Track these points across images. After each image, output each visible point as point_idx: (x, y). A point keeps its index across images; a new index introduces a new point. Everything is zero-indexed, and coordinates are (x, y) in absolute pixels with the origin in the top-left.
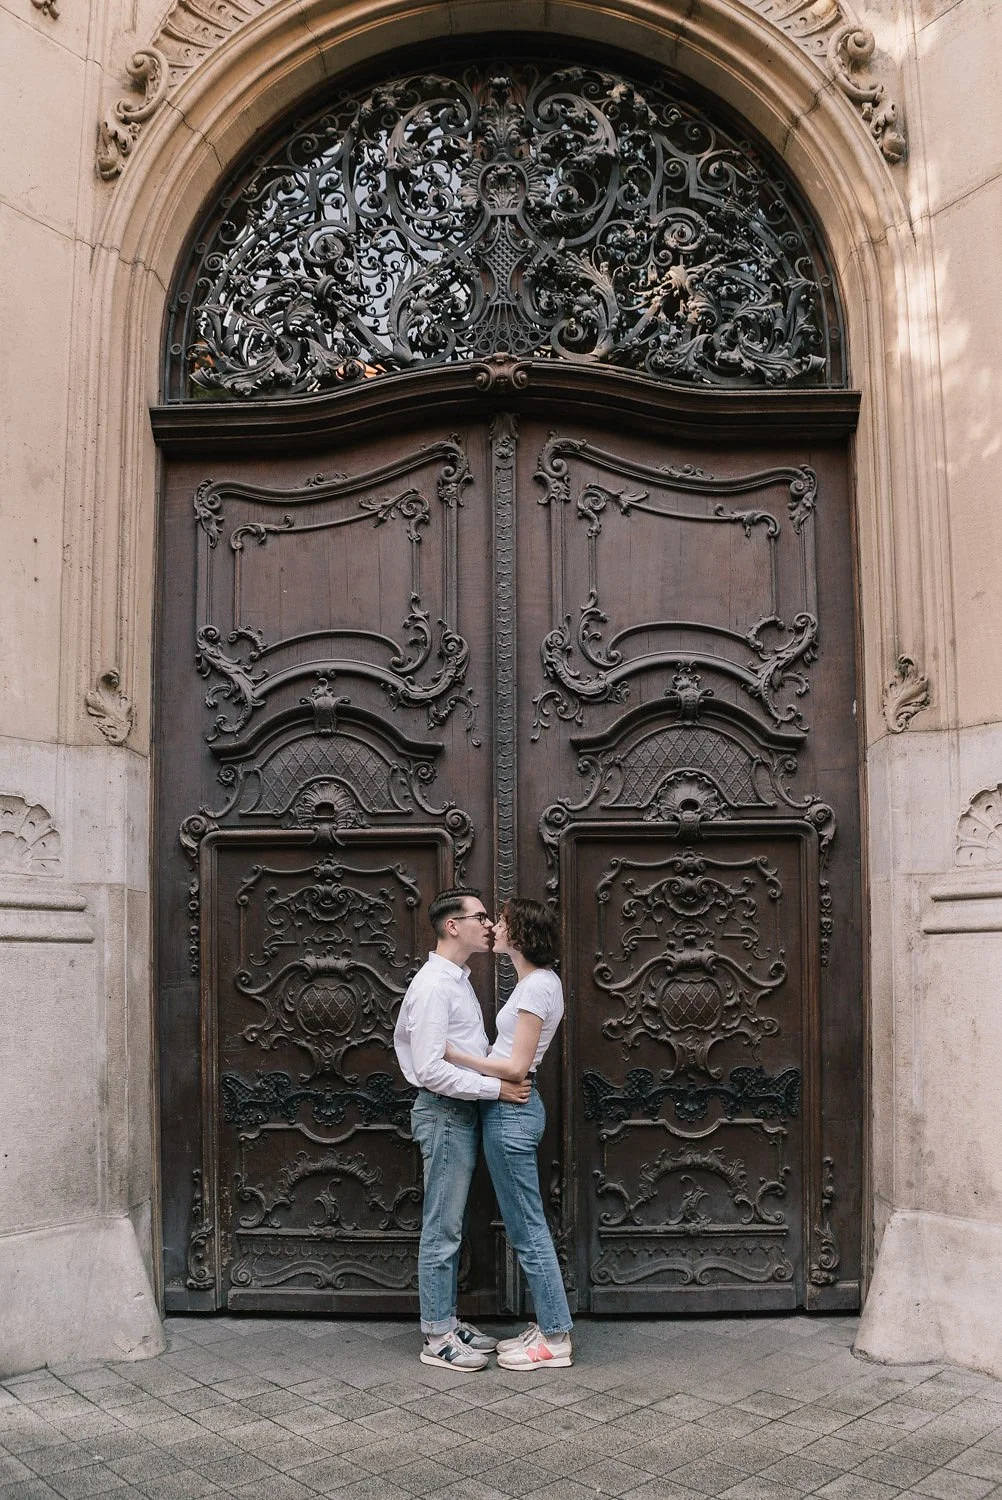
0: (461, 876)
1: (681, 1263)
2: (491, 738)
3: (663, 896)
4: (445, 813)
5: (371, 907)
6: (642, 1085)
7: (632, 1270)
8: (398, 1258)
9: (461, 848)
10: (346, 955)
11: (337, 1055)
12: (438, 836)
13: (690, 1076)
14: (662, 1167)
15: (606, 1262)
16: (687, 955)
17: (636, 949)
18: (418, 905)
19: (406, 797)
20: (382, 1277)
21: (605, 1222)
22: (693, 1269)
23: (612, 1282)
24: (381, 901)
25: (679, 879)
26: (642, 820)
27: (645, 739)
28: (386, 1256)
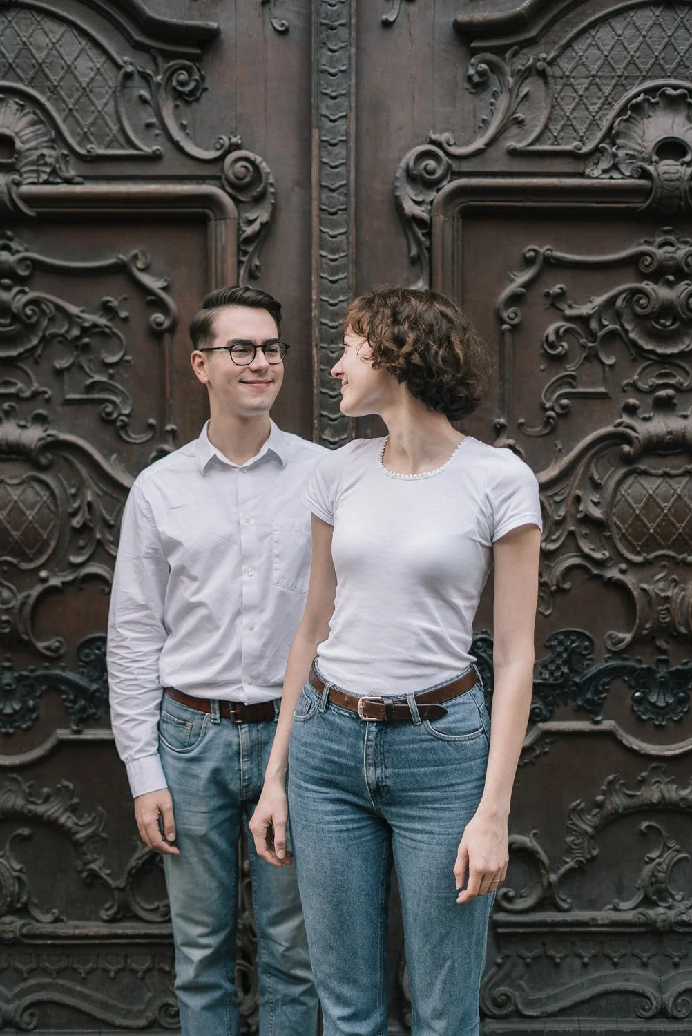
0: (252, 276)
1: (638, 979)
2: (308, 19)
3: (618, 316)
4: (221, 158)
5: (85, 331)
6: (575, 659)
7: (551, 992)
8: (134, 971)
9: (250, 222)
10: (40, 419)
11: (23, 604)
12: (209, 200)
13: (661, 643)
14: (609, 807)
15: (507, 976)
16: (659, 425)
17: (565, 414)
18: (172, 329)
19: (149, 126)
20: (105, 1006)
21: (505, 905)
22: (660, 988)
23: (519, 1014)
24: (103, 321)
25: (648, 286)
26: (582, 175)
27: (593, 25)
28: (113, 969)
